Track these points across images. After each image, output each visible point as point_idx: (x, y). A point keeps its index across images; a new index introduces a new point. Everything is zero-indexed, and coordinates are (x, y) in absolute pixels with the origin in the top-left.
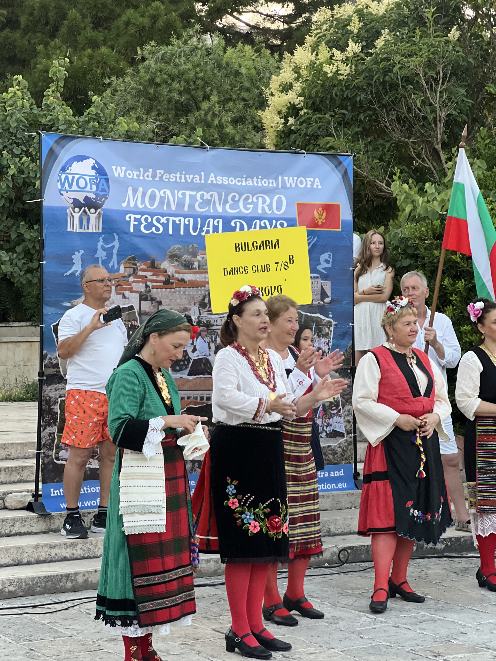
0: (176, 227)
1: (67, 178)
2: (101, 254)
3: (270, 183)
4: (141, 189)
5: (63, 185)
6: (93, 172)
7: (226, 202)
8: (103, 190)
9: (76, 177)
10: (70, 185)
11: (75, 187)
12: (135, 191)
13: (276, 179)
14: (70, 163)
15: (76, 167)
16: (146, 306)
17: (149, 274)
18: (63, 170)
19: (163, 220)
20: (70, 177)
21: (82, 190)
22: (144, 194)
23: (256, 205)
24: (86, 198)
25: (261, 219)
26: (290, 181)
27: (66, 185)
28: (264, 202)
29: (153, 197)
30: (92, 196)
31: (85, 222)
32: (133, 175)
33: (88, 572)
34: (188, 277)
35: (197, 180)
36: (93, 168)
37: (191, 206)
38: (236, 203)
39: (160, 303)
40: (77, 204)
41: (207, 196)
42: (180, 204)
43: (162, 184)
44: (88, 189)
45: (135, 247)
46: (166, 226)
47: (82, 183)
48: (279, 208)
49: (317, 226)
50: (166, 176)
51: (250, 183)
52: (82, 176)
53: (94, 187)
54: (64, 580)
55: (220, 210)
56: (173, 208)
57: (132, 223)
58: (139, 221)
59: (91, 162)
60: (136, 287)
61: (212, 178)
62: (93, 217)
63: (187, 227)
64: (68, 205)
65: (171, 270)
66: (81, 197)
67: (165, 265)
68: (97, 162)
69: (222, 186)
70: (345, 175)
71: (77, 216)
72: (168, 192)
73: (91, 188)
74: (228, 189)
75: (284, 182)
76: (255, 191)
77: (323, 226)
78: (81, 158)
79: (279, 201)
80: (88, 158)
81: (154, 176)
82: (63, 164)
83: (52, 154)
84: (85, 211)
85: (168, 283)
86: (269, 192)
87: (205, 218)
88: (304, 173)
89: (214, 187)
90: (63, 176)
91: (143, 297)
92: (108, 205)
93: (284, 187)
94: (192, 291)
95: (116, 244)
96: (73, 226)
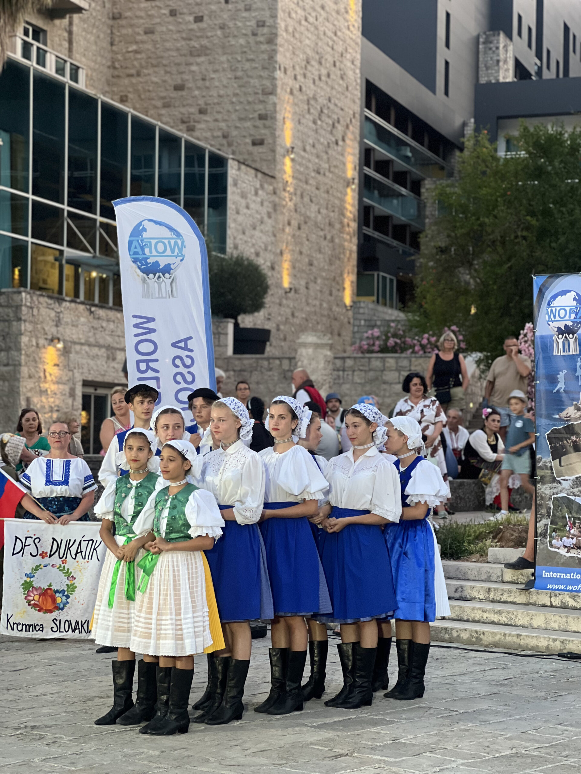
1: (552, 310)
2: (579, 373)
5: (549, 317)
6: (574, 303)
9: (558, 309)
11: (557, 318)
14: (554, 297)
15: (559, 301)
18: (549, 304)
20: (554, 309)
21: (562, 319)
24: (566, 326)
30: (570, 323)
31: (567, 347)
36: (574, 299)
40: (560, 331)
44: (567, 318)
52: (563, 308)
53: (573, 316)
59: (573, 294)
62: (572, 341)
64: (553, 333)
66: (562, 326)
68: (577, 294)
71: (560, 341)
73: (570, 317)
78: (564, 293)
80: (569, 291)
82: (548, 299)
83: (542, 292)
84: (566, 337)
90: (549, 310)
96: (558, 351)
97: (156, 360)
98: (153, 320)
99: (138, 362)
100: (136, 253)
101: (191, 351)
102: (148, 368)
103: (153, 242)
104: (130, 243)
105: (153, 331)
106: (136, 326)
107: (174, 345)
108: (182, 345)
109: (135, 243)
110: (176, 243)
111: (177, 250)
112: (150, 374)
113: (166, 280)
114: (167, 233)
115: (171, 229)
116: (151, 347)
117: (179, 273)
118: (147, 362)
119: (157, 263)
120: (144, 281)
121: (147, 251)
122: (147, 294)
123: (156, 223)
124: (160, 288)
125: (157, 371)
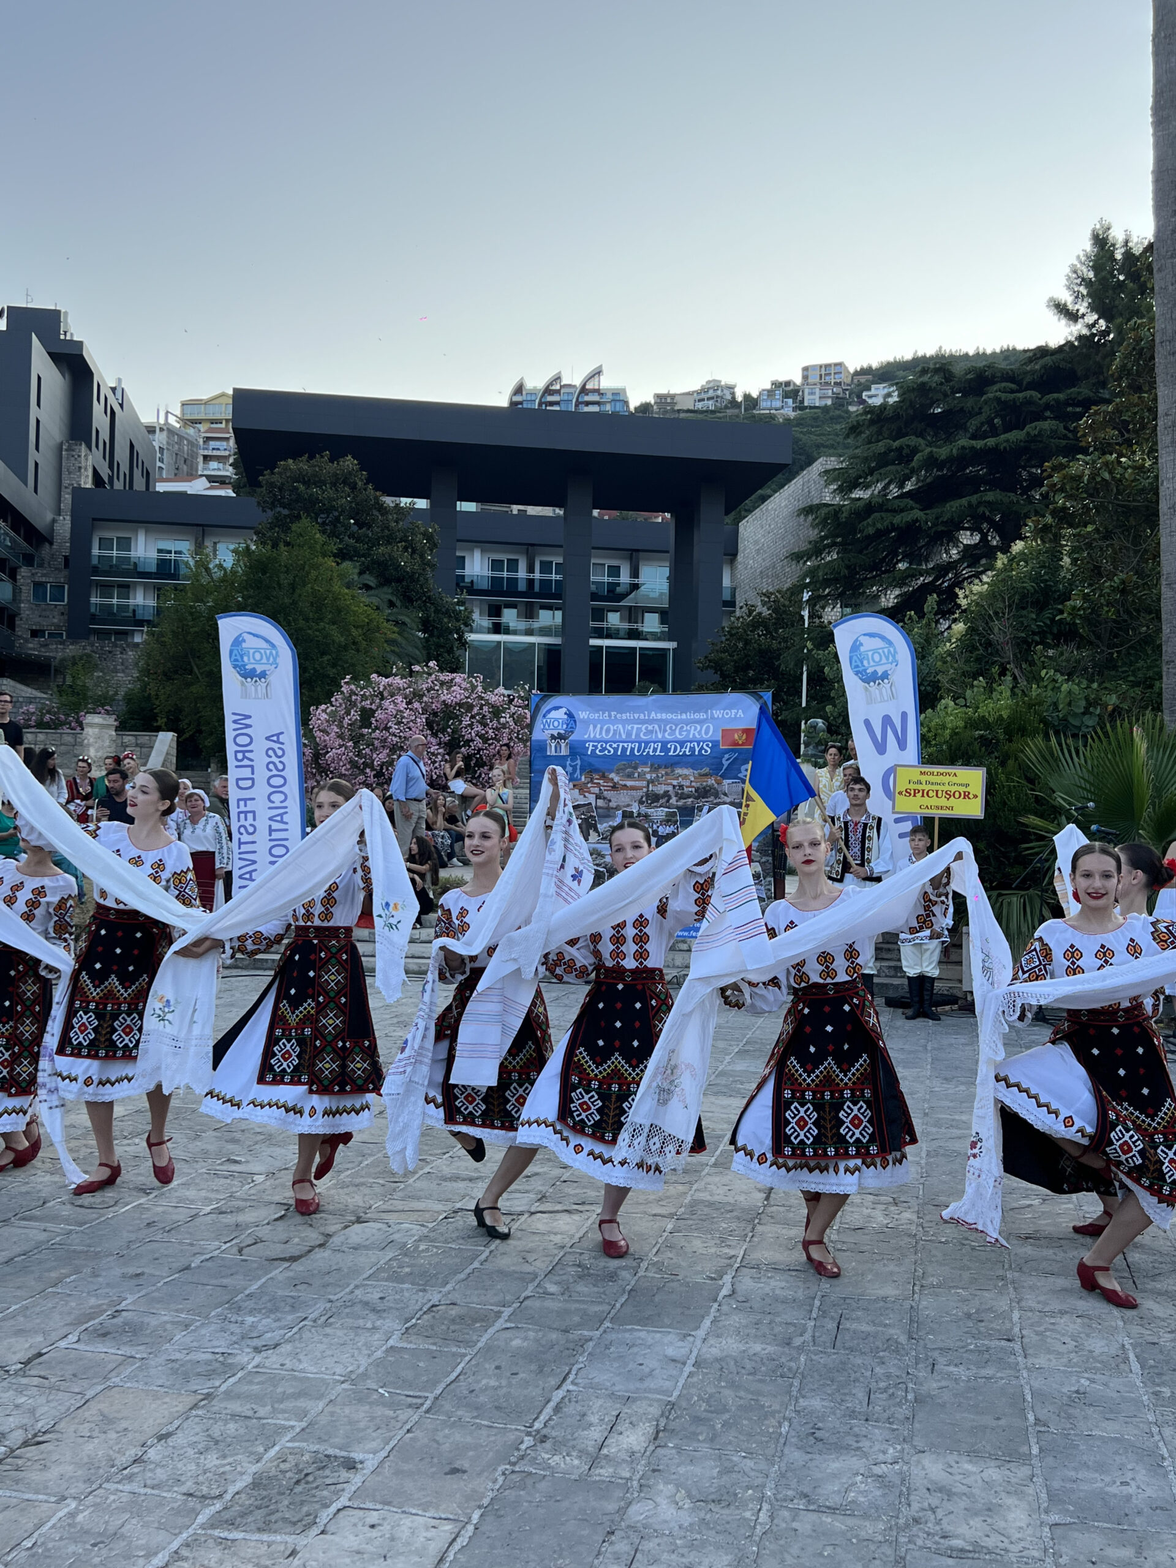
0: (624, 749)
2: (569, 769)
3: (703, 716)
5: (545, 726)
6: (565, 717)
8: (571, 728)
9: (552, 720)
10: (549, 726)
11: (551, 727)
13: (706, 712)
14: (549, 711)
15: (554, 714)
16: (600, 803)
17: (601, 782)
18: (544, 716)
19: (615, 745)
20: (548, 720)
21: (555, 728)
24: (559, 733)
26: (717, 713)
27: (547, 726)
29: (608, 731)
30: (562, 732)
31: (558, 749)
32: (592, 716)
34: (629, 783)
35: (642, 716)
36: (565, 713)
37: (637, 735)
38: (673, 731)
39: (610, 801)
40: (553, 737)
41: (650, 728)
42: (629, 734)
43: (616, 721)
44: (560, 727)
45: (590, 764)
46: (616, 750)
47: (556, 724)
48: (707, 733)
49: (738, 744)
50: (619, 716)
51: (684, 716)
52: (556, 720)
53: (565, 726)
55: (660, 736)
56: (624, 737)
57: (591, 748)
58: (596, 747)
59: (564, 710)
61: (653, 715)
62: (563, 745)
63: (632, 750)
64: (547, 738)
65: (616, 779)
66: (555, 733)
67: (612, 775)
68: (568, 710)
69: (661, 720)
71: (553, 745)
72: (620, 726)
73: (563, 727)
74: (667, 722)
75: (712, 714)
76: (688, 722)
77: (743, 744)
78: (557, 708)
79: (708, 728)
80: (562, 707)
81: (610, 716)
82: (545, 711)
83: (539, 706)
84: (558, 742)
85: (615, 787)
86: (701, 722)
87: (647, 743)
88: (730, 707)
89: (656, 721)
90: (544, 721)
91: (598, 797)
92: (572, 737)
93: (713, 717)
94: (634, 793)
95: (579, 762)
96: (551, 751)
97: (251, 751)
98: (249, 717)
99: (236, 752)
100: (236, 660)
101: (282, 744)
102: (244, 757)
103: (251, 651)
104: (231, 652)
105: (248, 726)
106: (235, 722)
107: (268, 738)
108: (275, 738)
109: (235, 652)
110: (271, 653)
111: (271, 659)
112: (246, 762)
113: (262, 684)
114: (264, 645)
115: (267, 641)
116: (247, 740)
117: (272, 678)
118: (244, 752)
119: (254, 670)
120: (242, 684)
121: (246, 659)
122: (245, 695)
123: (254, 635)
124: (256, 690)
125: (252, 760)
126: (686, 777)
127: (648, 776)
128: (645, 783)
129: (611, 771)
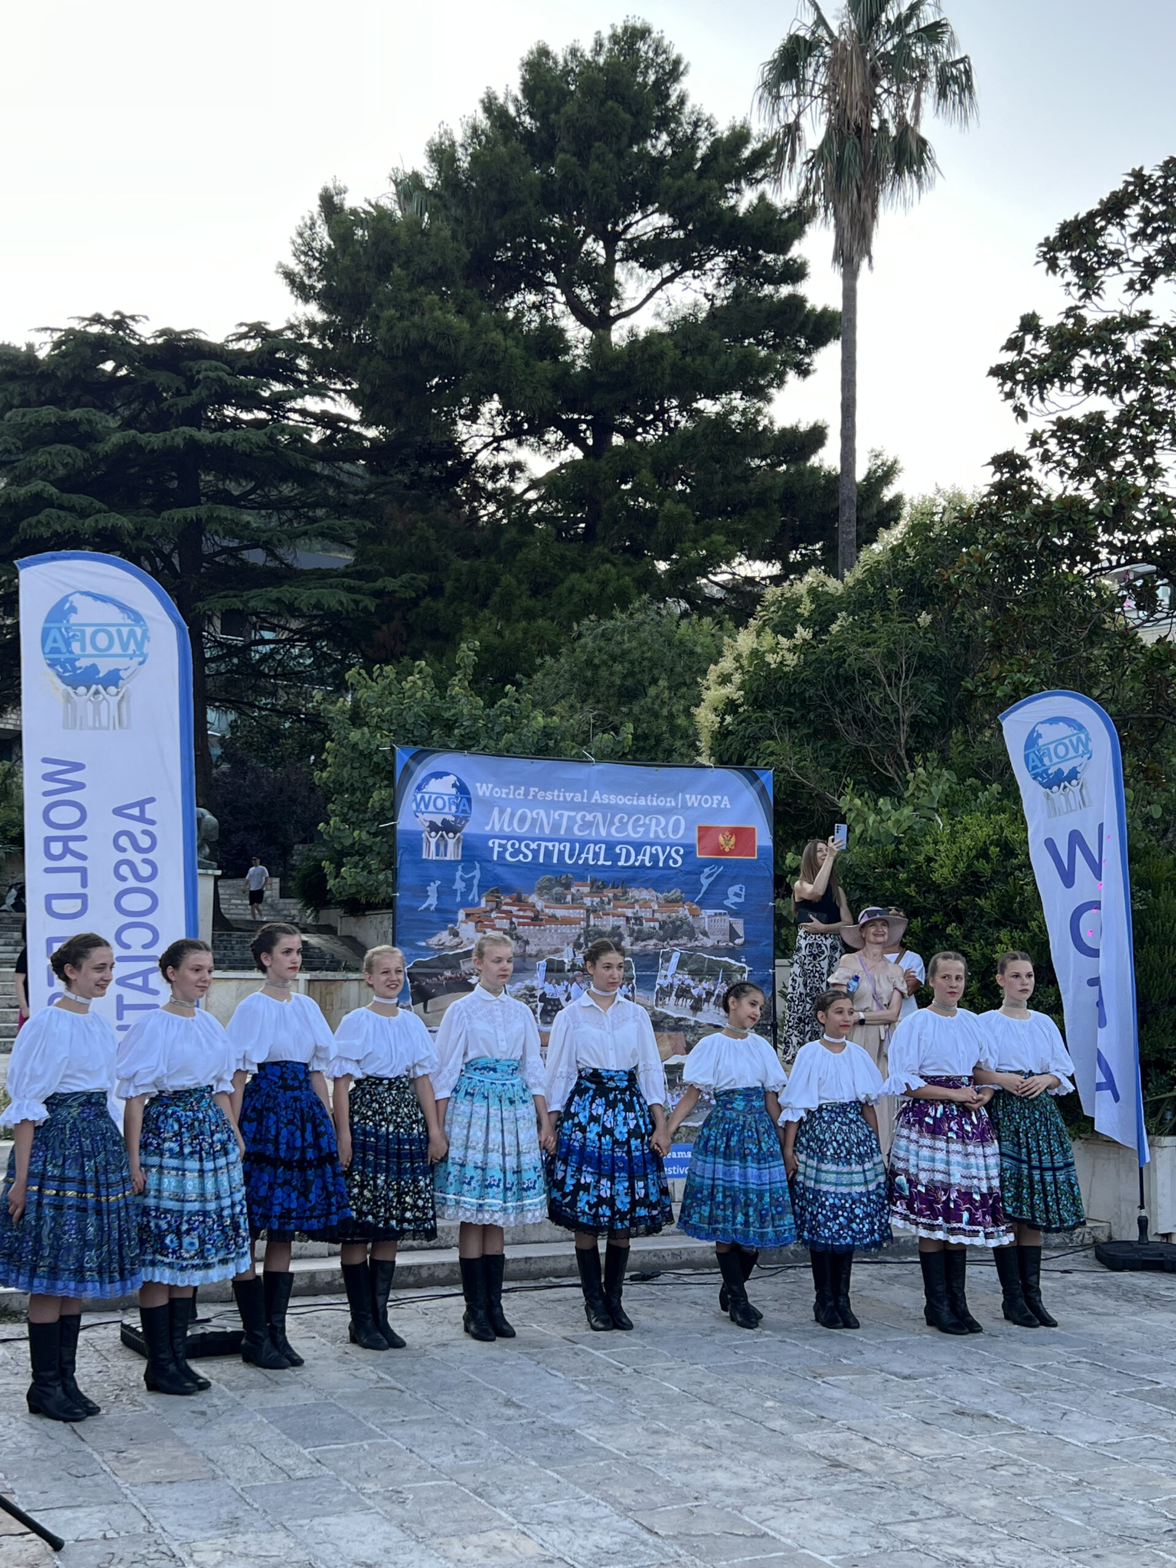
0: (548, 854)
1: (422, 798)
2: (459, 885)
3: (667, 802)
4: (509, 810)
5: (418, 805)
6: (454, 791)
7: (612, 823)
8: (464, 811)
9: (434, 796)
10: (426, 806)
11: (431, 808)
12: (502, 812)
13: (675, 797)
14: (426, 780)
15: (434, 785)
17: (514, 909)
18: (419, 788)
19: (534, 846)
20: (427, 797)
21: (439, 811)
22: (512, 816)
23: (648, 828)
24: (444, 821)
25: (652, 845)
26: (692, 800)
27: (422, 806)
28: (658, 824)
29: (522, 820)
30: (451, 818)
31: (442, 848)
32: (501, 793)
33: (435, 1265)
34: (560, 913)
35: (578, 798)
36: (454, 786)
37: (569, 829)
38: (623, 826)
39: (527, 943)
40: (433, 827)
41: (589, 817)
42: (556, 827)
43: (535, 803)
44: (446, 810)
45: (497, 878)
46: (536, 853)
47: (440, 803)
48: (676, 831)
49: (724, 853)
50: (541, 794)
51: (642, 802)
52: (440, 795)
53: (454, 808)
54: (405, 1273)
55: (603, 833)
56: (547, 831)
57: (496, 849)
58: (503, 847)
59: (452, 779)
60: (498, 923)
61: (596, 796)
62: (451, 843)
63: (561, 853)
64: (422, 828)
65: (540, 905)
66: (438, 820)
67: (533, 898)
68: (459, 779)
69: (608, 806)
70: (762, 792)
71: (433, 841)
72: (542, 813)
73: (450, 810)
74: (615, 809)
75: (684, 801)
76: (648, 811)
77: (731, 853)
78: (439, 775)
79: (677, 822)
80: (447, 774)
81: (526, 794)
82: (419, 781)
83: (408, 771)
84: (442, 836)
85: (536, 919)
86: (666, 812)
87: (584, 843)
88: (711, 790)
89: (598, 807)
90: (419, 796)
92: (469, 829)
93: (685, 806)
94: (566, 929)
95: (477, 873)
96: (430, 853)
97: (83, 838)
98: (78, 767)
99: (48, 840)
100: (55, 650)
101: (152, 822)
102: (67, 850)
103: (89, 631)
104: (44, 632)
105: (80, 786)
106: (48, 777)
107: (118, 812)
108: (136, 811)
109: (53, 632)
110: (133, 635)
111: (132, 646)
112: (70, 861)
113: (110, 697)
114: (117, 617)
116: (73, 815)
117: (132, 686)
118: (65, 840)
119: (94, 669)
120: (68, 697)
121: (78, 645)
122: (72, 721)
123: (97, 597)
124: (97, 711)
125: (83, 857)
126: (645, 904)
127: (587, 901)
128: (582, 913)
129: (531, 892)
